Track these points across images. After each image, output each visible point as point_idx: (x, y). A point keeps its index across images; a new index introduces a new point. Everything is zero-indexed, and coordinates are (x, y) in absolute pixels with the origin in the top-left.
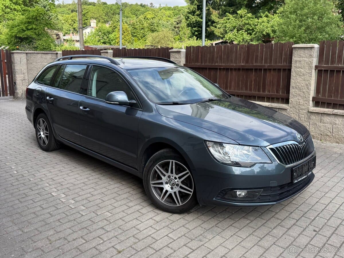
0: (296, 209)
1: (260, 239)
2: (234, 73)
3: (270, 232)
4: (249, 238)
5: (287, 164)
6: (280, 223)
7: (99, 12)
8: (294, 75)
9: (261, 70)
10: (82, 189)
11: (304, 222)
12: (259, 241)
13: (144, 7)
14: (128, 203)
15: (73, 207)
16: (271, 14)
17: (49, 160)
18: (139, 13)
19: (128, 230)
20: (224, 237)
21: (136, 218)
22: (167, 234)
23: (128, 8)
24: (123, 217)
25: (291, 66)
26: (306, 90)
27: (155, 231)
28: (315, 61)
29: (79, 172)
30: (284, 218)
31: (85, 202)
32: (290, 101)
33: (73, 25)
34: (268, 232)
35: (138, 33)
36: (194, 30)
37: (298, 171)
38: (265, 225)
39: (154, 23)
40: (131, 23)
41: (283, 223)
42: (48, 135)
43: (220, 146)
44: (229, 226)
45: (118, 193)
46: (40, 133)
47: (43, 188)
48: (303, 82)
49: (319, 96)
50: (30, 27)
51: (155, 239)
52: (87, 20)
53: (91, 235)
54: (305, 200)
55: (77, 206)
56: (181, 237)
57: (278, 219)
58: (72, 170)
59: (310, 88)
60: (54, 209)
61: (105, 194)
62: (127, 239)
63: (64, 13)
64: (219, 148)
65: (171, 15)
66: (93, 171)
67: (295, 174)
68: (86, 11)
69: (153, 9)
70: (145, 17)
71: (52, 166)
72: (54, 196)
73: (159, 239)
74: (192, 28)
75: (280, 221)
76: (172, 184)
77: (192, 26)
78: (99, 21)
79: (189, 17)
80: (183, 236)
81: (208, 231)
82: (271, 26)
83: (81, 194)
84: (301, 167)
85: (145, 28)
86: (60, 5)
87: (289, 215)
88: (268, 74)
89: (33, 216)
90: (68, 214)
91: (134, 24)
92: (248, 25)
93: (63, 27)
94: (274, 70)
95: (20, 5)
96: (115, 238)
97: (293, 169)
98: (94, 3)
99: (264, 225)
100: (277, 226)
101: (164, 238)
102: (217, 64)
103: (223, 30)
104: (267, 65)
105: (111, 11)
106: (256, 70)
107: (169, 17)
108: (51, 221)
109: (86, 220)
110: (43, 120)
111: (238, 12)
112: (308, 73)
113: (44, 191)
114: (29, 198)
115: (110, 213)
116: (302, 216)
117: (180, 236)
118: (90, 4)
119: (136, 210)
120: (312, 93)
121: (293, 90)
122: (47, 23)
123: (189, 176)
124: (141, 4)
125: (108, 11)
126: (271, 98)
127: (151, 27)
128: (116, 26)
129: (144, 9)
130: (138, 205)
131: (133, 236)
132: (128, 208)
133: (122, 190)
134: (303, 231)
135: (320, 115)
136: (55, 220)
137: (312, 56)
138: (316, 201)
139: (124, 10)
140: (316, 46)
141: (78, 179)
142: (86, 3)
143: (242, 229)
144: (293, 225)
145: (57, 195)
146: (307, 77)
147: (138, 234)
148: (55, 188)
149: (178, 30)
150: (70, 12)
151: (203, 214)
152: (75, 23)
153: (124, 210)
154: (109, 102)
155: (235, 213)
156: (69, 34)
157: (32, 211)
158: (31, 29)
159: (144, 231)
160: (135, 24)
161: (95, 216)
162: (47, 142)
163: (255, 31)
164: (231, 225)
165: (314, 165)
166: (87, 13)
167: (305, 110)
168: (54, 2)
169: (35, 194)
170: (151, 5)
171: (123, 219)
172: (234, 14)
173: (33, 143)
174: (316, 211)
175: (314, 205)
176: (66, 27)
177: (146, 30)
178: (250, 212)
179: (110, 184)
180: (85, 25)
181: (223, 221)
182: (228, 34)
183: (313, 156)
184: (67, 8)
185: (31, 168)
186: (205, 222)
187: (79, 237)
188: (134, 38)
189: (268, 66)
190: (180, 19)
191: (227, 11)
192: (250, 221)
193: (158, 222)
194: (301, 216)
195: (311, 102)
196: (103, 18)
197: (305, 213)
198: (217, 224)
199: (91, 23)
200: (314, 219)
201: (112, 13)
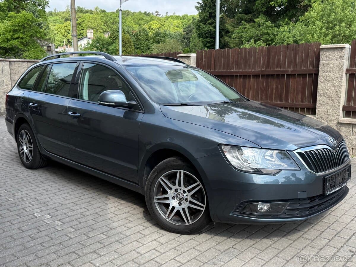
0: (328, 228)
1: (286, 262)
2: (252, 80)
3: (298, 253)
4: (273, 261)
5: (318, 172)
6: (310, 243)
7: (97, 21)
8: (322, 81)
9: (283, 75)
10: (72, 210)
11: (338, 242)
12: (285, 264)
13: (149, 16)
14: (127, 223)
15: (60, 229)
16: (293, 22)
17: (34, 178)
18: (143, 23)
19: (126, 253)
20: (243, 260)
21: (137, 241)
22: (174, 257)
23: (130, 16)
24: (120, 240)
25: (318, 70)
26: (336, 97)
27: (160, 254)
28: (346, 65)
29: (69, 191)
30: (314, 238)
31: (74, 223)
32: (317, 111)
33: (66, 36)
34: (296, 253)
35: (142, 44)
36: (206, 41)
37: (331, 181)
38: (292, 245)
39: (160, 33)
40: (134, 33)
41: (313, 244)
42: (32, 149)
43: (238, 151)
44: (249, 247)
45: (115, 213)
46: (22, 148)
47: (23, 209)
48: (332, 89)
49: (351, 104)
50: (16, 36)
51: (159, 263)
52: (83, 30)
53: (81, 259)
54: (337, 218)
55: (64, 228)
56: (191, 260)
57: (307, 239)
58: (60, 189)
59: (340, 95)
60: (36, 232)
61: (99, 215)
62: (125, 263)
63: (56, 22)
64: (237, 153)
65: (179, 25)
66: (85, 190)
67: (327, 184)
68: (82, 20)
69: (159, 18)
70: (150, 27)
71: (36, 184)
72: (36, 217)
73: (164, 262)
74: (204, 38)
75: (309, 242)
76: (180, 199)
77: (204, 36)
78: (97, 31)
79: (201, 26)
80: (193, 259)
81: (223, 253)
82: (293, 36)
83: (70, 214)
84: (335, 176)
85: (150, 39)
86: (51, 13)
87: (320, 234)
88: (291, 80)
89: (9, 239)
90: (54, 237)
91: (137, 34)
92: (267, 35)
93: (56, 38)
94: (299, 75)
95: (4, 12)
96: (110, 263)
97: (326, 177)
98: (91, 10)
99: (290, 246)
100: (306, 247)
101: (170, 262)
102: (232, 70)
103: (239, 41)
104: (290, 71)
105: (111, 19)
106: (278, 76)
107: (177, 27)
108: (31, 245)
109: (75, 243)
110: (26, 132)
111: (256, 20)
112: (338, 78)
113: (25, 212)
114: (6, 220)
115: (104, 235)
116: (335, 236)
117: (189, 259)
118: (87, 12)
119: (136, 232)
120: (343, 102)
121: (320, 98)
122: (36, 32)
123: (201, 188)
124: (145, 12)
125: (107, 19)
126: (295, 108)
127: (157, 38)
128: (117, 36)
129: (149, 18)
130: (139, 226)
131: (133, 260)
132: (126, 229)
133: (120, 209)
134: (338, 251)
135: (351, 126)
136: (37, 244)
137: (343, 57)
138: (351, 220)
139: (126, 18)
140: (348, 46)
141: (67, 198)
142: (81, 11)
143: (264, 250)
144: (325, 245)
145: (41, 216)
146: (337, 83)
147: (138, 258)
148: (38, 208)
149: (188, 41)
150: (63, 21)
151: (217, 235)
152: (69, 33)
153: (122, 231)
154: (103, 103)
155: (255, 232)
156: (62, 46)
157: (9, 234)
158: (18, 38)
159: (146, 255)
160: (139, 34)
161: (86, 239)
162: (31, 158)
163: (274, 42)
164: (251, 246)
165: (350, 176)
166: (83, 22)
167: (334, 121)
168: (44, 9)
169: (14, 215)
170: (157, 13)
171: (120, 241)
172: (250, 23)
173: (14, 161)
174: (351, 229)
175: (349, 223)
176: (59, 38)
177: (151, 41)
178: (274, 231)
179: (106, 203)
180: (81, 36)
181: (241, 242)
182: (244, 45)
183: (347, 165)
184: (60, 16)
185: (11, 187)
186: (220, 243)
187: (65, 263)
188: (137, 51)
189: (292, 71)
190: (189, 29)
191: (242, 19)
192: (274, 242)
193: (162, 244)
194: (333, 236)
195: (341, 112)
196: (101, 28)
197: (339, 233)
198: (234, 245)
199: (88, 33)
200: (350, 239)
201: (112, 22)
